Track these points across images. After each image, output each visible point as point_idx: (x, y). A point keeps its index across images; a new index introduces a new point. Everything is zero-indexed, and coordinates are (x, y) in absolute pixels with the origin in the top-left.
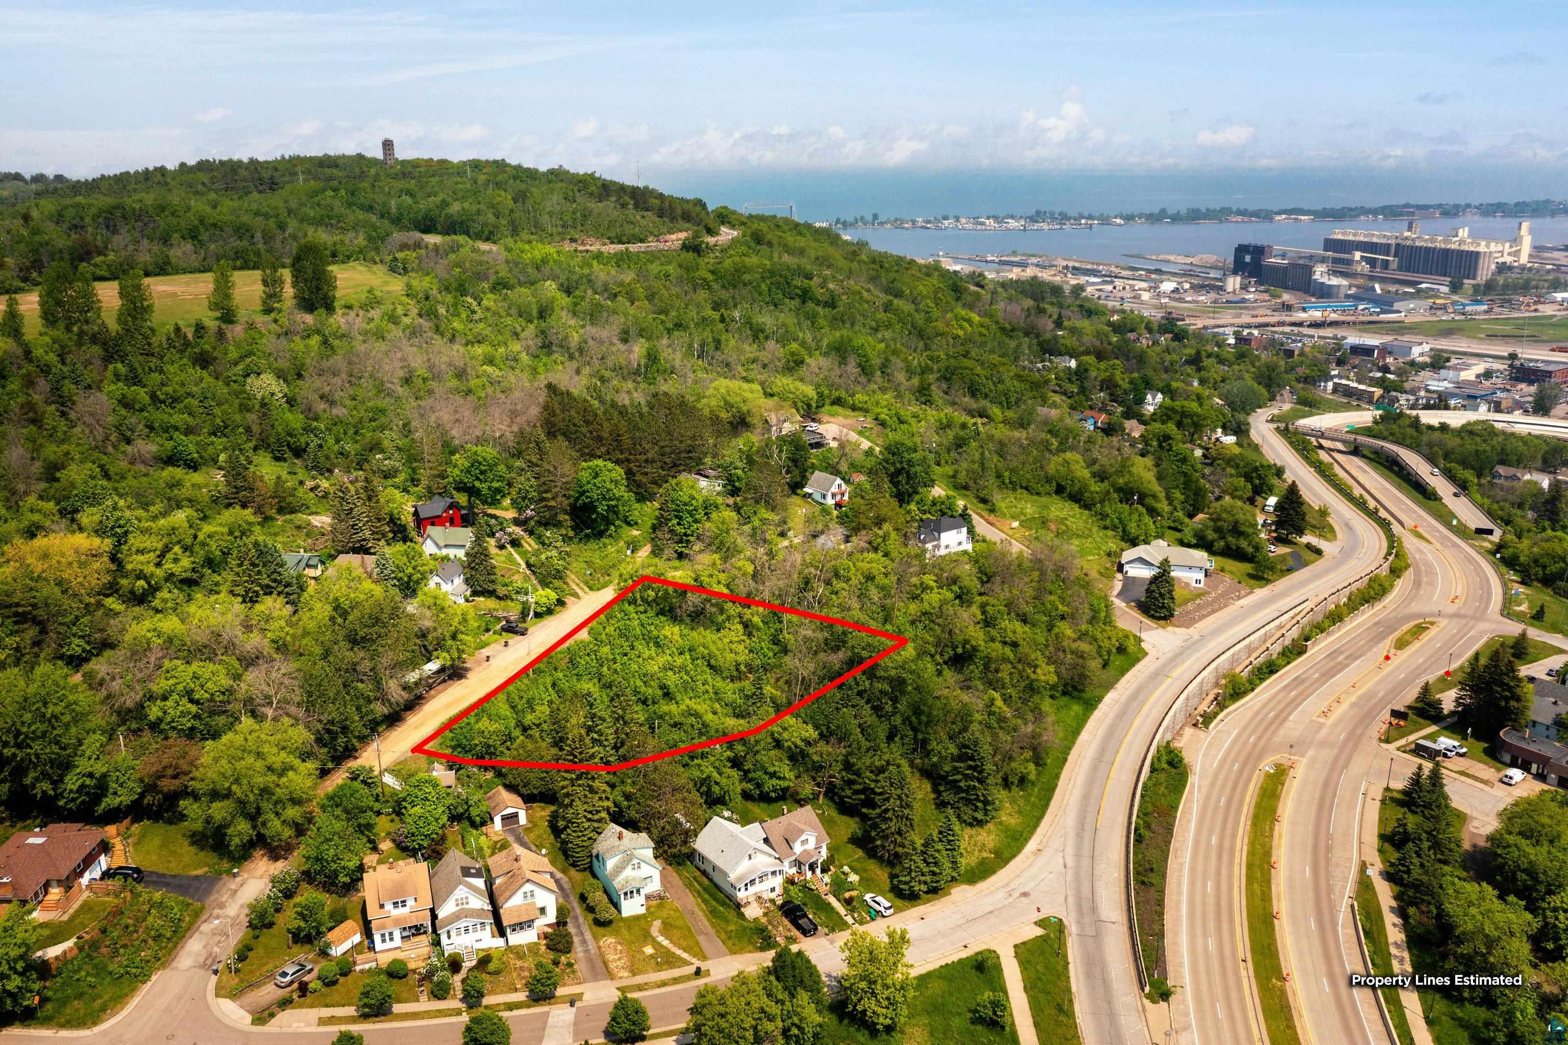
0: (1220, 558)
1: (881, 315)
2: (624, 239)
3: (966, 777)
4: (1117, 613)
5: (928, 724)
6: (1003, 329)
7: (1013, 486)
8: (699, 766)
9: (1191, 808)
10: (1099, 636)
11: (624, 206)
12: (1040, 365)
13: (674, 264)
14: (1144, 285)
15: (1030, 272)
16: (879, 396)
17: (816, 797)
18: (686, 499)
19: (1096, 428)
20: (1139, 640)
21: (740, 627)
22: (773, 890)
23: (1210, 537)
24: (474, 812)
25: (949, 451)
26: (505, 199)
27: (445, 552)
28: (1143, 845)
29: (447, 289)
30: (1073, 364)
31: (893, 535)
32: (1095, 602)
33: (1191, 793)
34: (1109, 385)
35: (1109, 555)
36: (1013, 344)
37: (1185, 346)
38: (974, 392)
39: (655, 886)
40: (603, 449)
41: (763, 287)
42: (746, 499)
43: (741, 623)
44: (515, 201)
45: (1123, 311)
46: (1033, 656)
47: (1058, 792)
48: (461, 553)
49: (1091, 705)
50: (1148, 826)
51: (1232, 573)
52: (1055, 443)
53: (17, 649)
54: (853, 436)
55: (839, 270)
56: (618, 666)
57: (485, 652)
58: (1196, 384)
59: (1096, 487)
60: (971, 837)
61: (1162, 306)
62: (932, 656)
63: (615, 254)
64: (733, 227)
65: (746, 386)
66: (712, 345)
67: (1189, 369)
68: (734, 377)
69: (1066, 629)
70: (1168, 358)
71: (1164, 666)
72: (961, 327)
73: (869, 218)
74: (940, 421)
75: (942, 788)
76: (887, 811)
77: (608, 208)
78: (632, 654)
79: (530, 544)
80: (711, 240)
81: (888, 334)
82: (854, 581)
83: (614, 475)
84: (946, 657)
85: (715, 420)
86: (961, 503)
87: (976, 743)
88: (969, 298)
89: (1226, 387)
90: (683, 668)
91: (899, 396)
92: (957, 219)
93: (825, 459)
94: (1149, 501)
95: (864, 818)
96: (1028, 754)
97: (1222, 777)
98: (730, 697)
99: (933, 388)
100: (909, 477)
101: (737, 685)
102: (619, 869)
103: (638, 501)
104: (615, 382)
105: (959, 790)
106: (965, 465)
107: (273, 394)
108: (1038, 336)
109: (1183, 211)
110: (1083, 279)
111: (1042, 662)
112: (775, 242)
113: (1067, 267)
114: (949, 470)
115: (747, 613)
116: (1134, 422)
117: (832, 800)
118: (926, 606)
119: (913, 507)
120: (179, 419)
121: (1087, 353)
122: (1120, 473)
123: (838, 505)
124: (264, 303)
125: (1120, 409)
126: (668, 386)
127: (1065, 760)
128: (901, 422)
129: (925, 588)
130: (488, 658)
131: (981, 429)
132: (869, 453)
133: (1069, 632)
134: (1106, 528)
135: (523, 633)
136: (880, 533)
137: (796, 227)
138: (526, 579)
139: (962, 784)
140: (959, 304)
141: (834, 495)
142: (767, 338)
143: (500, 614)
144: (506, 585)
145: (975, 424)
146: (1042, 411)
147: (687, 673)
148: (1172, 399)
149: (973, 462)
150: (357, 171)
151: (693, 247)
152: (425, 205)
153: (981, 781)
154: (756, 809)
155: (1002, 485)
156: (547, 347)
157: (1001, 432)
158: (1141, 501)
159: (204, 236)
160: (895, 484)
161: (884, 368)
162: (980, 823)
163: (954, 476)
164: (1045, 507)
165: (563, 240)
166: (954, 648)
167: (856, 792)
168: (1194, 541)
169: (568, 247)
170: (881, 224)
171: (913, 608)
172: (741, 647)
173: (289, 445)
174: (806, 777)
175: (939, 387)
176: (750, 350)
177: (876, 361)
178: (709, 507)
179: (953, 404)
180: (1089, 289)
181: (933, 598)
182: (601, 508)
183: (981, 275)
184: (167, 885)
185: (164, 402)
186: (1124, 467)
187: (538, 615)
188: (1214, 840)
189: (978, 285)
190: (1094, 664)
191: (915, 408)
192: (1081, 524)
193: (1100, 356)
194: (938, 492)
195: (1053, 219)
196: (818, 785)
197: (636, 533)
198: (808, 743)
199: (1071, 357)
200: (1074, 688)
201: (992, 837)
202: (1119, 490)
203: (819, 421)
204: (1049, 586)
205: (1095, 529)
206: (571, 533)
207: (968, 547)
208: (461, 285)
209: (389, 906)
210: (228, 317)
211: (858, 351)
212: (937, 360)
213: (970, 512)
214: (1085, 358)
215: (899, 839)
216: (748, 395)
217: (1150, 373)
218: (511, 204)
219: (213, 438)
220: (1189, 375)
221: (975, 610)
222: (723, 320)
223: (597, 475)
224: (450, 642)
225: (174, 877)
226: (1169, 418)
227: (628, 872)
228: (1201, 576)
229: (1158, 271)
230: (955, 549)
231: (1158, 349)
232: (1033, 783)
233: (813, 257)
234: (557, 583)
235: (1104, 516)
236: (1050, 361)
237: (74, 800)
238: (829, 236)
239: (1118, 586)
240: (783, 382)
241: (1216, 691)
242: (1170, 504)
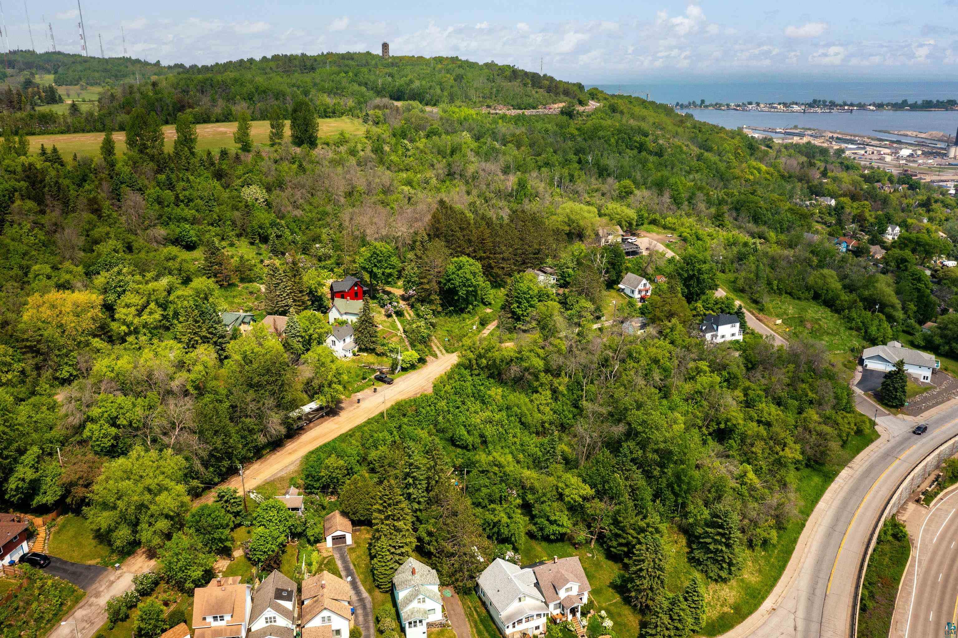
0: (944, 359)
1: (694, 163)
2: (523, 106)
3: (716, 541)
4: (857, 400)
5: (687, 492)
6: (783, 177)
7: (780, 292)
8: (494, 510)
9: (911, 581)
10: (840, 420)
11: (525, 85)
12: (808, 203)
13: (553, 123)
14: (888, 151)
15: (805, 140)
16: (685, 220)
17: (588, 542)
18: (525, 289)
19: (848, 250)
20: (874, 424)
21: (548, 393)
22: (537, 628)
23: (937, 342)
24: (310, 533)
25: (732, 263)
26: (450, 79)
27: (345, 317)
28: (867, 615)
29: (394, 135)
30: (833, 203)
31: (680, 327)
32: (839, 391)
33: (912, 566)
34: (859, 219)
35: (852, 350)
36: (789, 187)
37: (917, 194)
38: (756, 219)
39: (437, 616)
40: (471, 249)
41: (613, 140)
42: (571, 291)
43: (551, 390)
44: (455, 80)
45: (872, 168)
46: (783, 435)
47: (795, 555)
48: (354, 319)
49: (829, 478)
50: (872, 596)
51: (954, 372)
52: (815, 260)
53: (23, 372)
54: (661, 248)
55: (669, 131)
56: (450, 417)
57: (359, 395)
58: (925, 221)
59: (845, 297)
60: (715, 592)
61: (900, 166)
62: (700, 428)
63: (515, 116)
64: (599, 101)
65: (586, 208)
66: (568, 178)
67: (921, 210)
68: (580, 202)
69: (812, 414)
70: (905, 201)
71: (893, 448)
72: (752, 173)
73: (698, 102)
74: (728, 239)
75: (694, 546)
76: (641, 570)
77: (515, 86)
78: (463, 408)
79: (409, 314)
80: (581, 109)
81: (698, 176)
82: (643, 363)
83: (473, 268)
84: (711, 430)
85: (557, 232)
86: (737, 303)
87: (726, 514)
88: (760, 154)
89: (948, 225)
90: (500, 423)
91: (700, 220)
92: (758, 104)
93: (638, 263)
94: (887, 310)
95: (626, 567)
96: (772, 522)
97: (940, 553)
98: (533, 449)
99: (726, 215)
100: (699, 281)
101: (541, 439)
102: (409, 600)
103: (493, 287)
104: (494, 201)
105: (709, 551)
106: (743, 274)
107: (257, 200)
108: (808, 182)
109: (920, 102)
110: (844, 146)
111: (790, 441)
112: (625, 111)
113: (832, 138)
114: (731, 276)
115: (556, 382)
116: (878, 247)
117: (601, 545)
118: (699, 387)
119: (699, 304)
120: (189, 213)
121: (844, 195)
122: (866, 287)
123: (642, 299)
124: (271, 139)
125: (867, 237)
126: (530, 207)
127: (803, 525)
128: (699, 239)
129: (699, 371)
130: (359, 401)
131: (759, 247)
132: (671, 261)
133: (816, 417)
134: (851, 329)
135: (390, 382)
136: (669, 324)
137: (643, 103)
138: (401, 340)
139: (711, 547)
140: (753, 158)
141: (640, 292)
142: (609, 175)
143: (376, 367)
144: (383, 345)
145: (754, 243)
146: (807, 236)
147: (502, 426)
148: (907, 231)
149: (750, 272)
150: (364, 62)
151: (568, 113)
152: (400, 82)
153: (728, 546)
154: (539, 548)
155: (771, 290)
156: (451, 175)
157: (774, 250)
158: (881, 311)
159: (256, 98)
160: (687, 286)
161: (690, 200)
162: (725, 581)
163: (734, 282)
164: (804, 310)
165: (482, 106)
166: (718, 423)
167: (621, 545)
168: (923, 344)
169: (484, 111)
170: (706, 107)
171: (688, 387)
172: (548, 409)
173: (259, 235)
174: (581, 525)
175: (731, 215)
176: (595, 183)
177: (684, 195)
178: (542, 296)
179: (740, 227)
180: (847, 153)
181: (704, 380)
182: (462, 293)
183: (771, 139)
184: (65, 571)
185: (182, 201)
186: (870, 282)
187: (404, 369)
188: (932, 616)
189: (768, 146)
190: (835, 445)
191: (710, 230)
192: (831, 324)
193: (854, 198)
194: (721, 293)
195: (825, 105)
196: (592, 533)
197: (489, 311)
198: (585, 499)
199: (832, 198)
200: (816, 462)
201: (734, 593)
202: (863, 299)
203: (638, 236)
204: (802, 375)
205: (842, 329)
206: (440, 309)
207: (740, 337)
208: (403, 132)
209: (210, 619)
210: (246, 148)
211: (673, 188)
212: (732, 195)
213: (744, 310)
214: (842, 199)
215: (650, 594)
216: (586, 214)
217: (891, 212)
218: (452, 82)
219: (210, 227)
220: (920, 214)
221: (738, 393)
222: (579, 162)
223: (460, 268)
224: (326, 389)
225: (73, 564)
226: (906, 245)
227: (414, 605)
228: (929, 373)
229: (899, 142)
230: (729, 338)
231: (898, 194)
232: (774, 546)
233: (651, 123)
234: (420, 347)
235: (850, 319)
236: (816, 200)
237: (14, 496)
238: (667, 110)
239: (858, 376)
240: (613, 206)
241: (937, 472)
242: (906, 313)
